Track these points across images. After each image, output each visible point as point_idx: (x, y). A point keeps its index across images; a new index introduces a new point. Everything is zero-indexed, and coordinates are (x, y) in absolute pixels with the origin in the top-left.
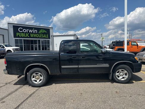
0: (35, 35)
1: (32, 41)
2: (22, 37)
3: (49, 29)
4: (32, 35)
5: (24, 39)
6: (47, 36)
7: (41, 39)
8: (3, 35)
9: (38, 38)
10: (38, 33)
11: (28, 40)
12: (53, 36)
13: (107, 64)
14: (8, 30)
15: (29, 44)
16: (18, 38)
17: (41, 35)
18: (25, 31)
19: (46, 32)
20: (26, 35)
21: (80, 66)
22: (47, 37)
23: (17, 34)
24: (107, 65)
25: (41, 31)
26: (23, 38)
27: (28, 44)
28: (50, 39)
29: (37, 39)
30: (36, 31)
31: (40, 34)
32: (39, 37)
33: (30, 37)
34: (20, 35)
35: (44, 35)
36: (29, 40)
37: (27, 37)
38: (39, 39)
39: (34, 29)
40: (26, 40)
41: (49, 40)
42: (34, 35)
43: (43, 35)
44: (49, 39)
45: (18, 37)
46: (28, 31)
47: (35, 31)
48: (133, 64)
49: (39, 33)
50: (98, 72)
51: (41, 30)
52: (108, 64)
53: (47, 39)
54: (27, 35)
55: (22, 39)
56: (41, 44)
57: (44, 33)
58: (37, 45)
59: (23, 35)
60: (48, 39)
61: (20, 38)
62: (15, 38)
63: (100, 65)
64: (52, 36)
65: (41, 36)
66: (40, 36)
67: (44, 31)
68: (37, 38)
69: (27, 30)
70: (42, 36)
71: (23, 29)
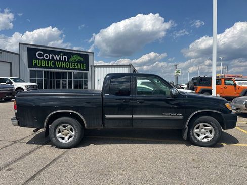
0: (64, 65)
1: (58, 73)
2: (41, 67)
3: (88, 55)
4: (58, 64)
5: (45, 69)
6: (84, 66)
7: (74, 71)
8: (11, 63)
9: (69, 69)
10: (68, 61)
11: (51, 72)
12: (94, 66)
13: (179, 114)
14: (19, 55)
15: (53, 78)
16: (34, 69)
17: (73, 63)
18: (47, 56)
19: (82, 59)
20: (48, 64)
21: (135, 116)
22: (83, 67)
23: (34, 62)
24: (179, 116)
25: (73, 58)
26: (43, 69)
27: (51, 78)
28: (88, 70)
29: (67, 71)
30: (65, 58)
31: (72, 62)
32: (70, 67)
33: (55, 67)
34: (39, 64)
35: (79, 64)
36: (53, 73)
37: (51, 67)
38: (71, 71)
39: (61, 54)
40: (48, 72)
41: (87, 73)
42: (63, 64)
43: (77, 65)
44: (87, 72)
45: (36, 66)
46: (52, 57)
47: (64, 57)
48: (223, 114)
49: (71, 60)
50: (164, 127)
51: (75, 56)
52: (181, 114)
53: (84, 72)
54: (50, 64)
55: (41, 69)
56: (73, 80)
57: (79, 62)
58: (66, 81)
59: (43, 63)
60: (86, 72)
61: (39, 69)
62: (30, 69)
63: (168, 115)
64: (91, 66)
65: (73, 65)
66: (72, 66)
67: (80, 58)
68: (66, 69)
69: (51, 55)
70: (75, 66)
71: (44, 54)
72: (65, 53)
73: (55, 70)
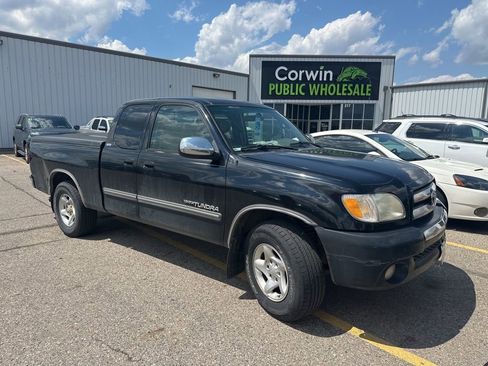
0: (325, 89)
1: (315, 108)
2: (282, 97)
3: (380, 63)
4: (313, 90)
5: (290, 101)
6: (368, 90)
7: (345, 101)
8: (234, 92)
9: (335, 97)
10: (334, 81)
11: (301, 106)
12: (393, 89)
14: (248, 76)
15: (306, 118)
16: (272, 101)
17: (344, 85)
18: (293, 75)
19: (364, 74)
20: (294, 91)
21: (142, 198)
22: (365, 92)
23: (272, 87)
25: (345, 75)
26: (286, 101)
27: (300, 117)
28: (377, 99)
29: (330, 101)
30: (328, 75)
31: (341, 83)
32: (338, 94)
33: (308, 96)
34: (279, 91)
35: (357, 86)
36: (307, 107)
37: (299, 97)
38: (337, 102)
39: (322, 68)
40: (296, 106)
41: (373, 105)
42: (322, 89)
43: (353, 88)
44: (374, 102)
45: (274, 96)
46: (304, 75)
47: (326, 73)
49: (340, 79)
51: (349, 69)
52: (217, 209)
53: (367, 102)
54: (299, 89)
55: (282, 101)
56: (341, 119)
57: (359, 81)
58: (327, 123)
59: (286, 89)
60: (371, 102)
61: (279, 101)
62: (264, 101)
64: (386, 88)
65: (344, 89)
66: (341, 91)
67: (359, 72)
69: (301, 72)
70: (348, 91)
72: (328, 66)
73: (308, 101)
